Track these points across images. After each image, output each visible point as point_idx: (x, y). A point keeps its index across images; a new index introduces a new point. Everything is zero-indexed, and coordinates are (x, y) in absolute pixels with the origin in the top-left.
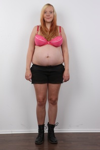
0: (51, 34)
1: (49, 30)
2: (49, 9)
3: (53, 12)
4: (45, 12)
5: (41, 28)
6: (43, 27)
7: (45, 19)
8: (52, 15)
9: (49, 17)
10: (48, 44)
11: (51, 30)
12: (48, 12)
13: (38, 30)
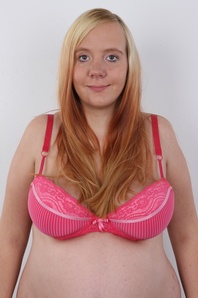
0: (111, 167)
1: (102, 143)
2: (101, 40)
3: (121, 53)
4: (80, 55)
5: (62, 131)
6: (69, 131)
7: (83, 92)
8: (116, 73)
9: (100, 82)
10: (95, 229)
11: (112, 148)
12: (98, 56)
13: (46, 148)
